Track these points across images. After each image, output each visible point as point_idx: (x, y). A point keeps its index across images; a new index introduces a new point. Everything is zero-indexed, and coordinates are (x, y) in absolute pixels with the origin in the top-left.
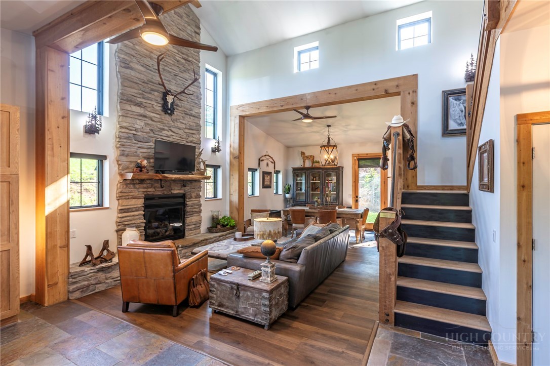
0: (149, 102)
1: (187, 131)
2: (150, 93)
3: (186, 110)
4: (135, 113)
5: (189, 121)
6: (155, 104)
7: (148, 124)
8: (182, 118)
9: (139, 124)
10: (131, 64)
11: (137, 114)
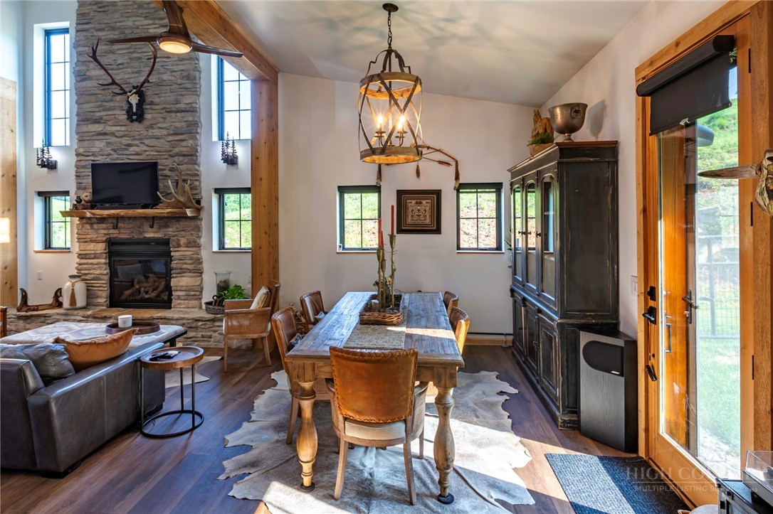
0: (110, 113)
2: (112, 101)
3: (167, 106)
4: (91, 134)
5: (177, 121)
6: (119, 113)
7: (109, 143)
8: (161, 120)
9: (99, 145)
10: (88, 73)
11: (94, 133)
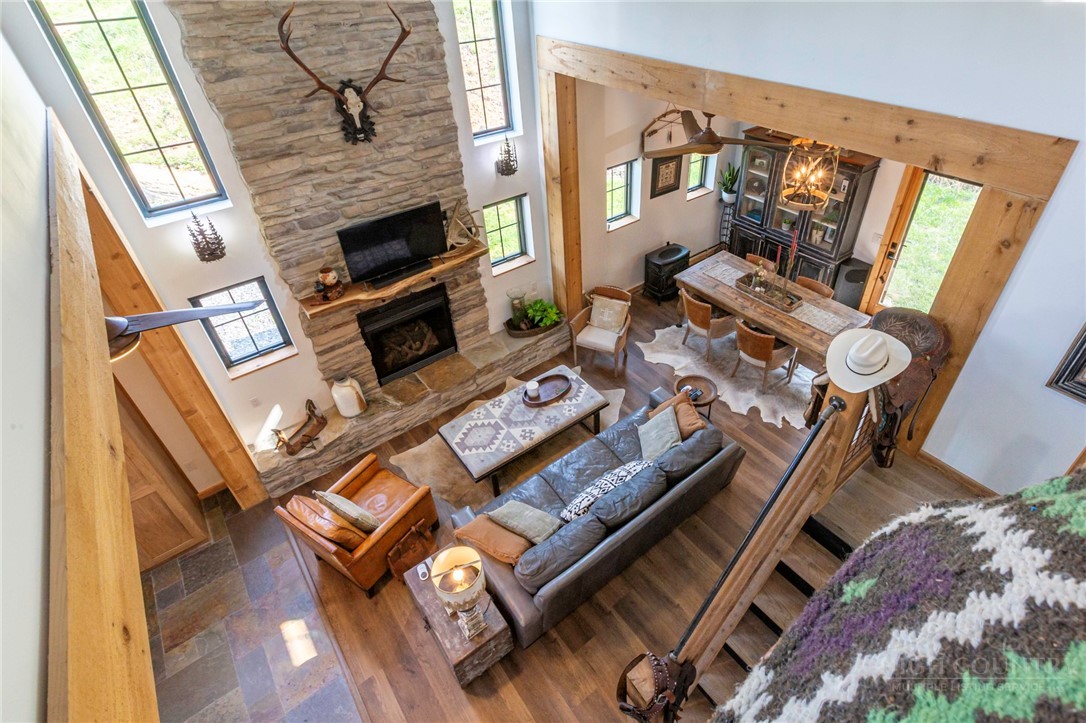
0: (306, 134)
1: (420, 156)
2: (303, 111)
3: (407, 107)
4: (282, 177)
5: (423, 129)
6: (324, 131)
7: (320, 184)
8: (400, 131)
9: (301, 193)
10: (231, 63)
11: (287, 176)
